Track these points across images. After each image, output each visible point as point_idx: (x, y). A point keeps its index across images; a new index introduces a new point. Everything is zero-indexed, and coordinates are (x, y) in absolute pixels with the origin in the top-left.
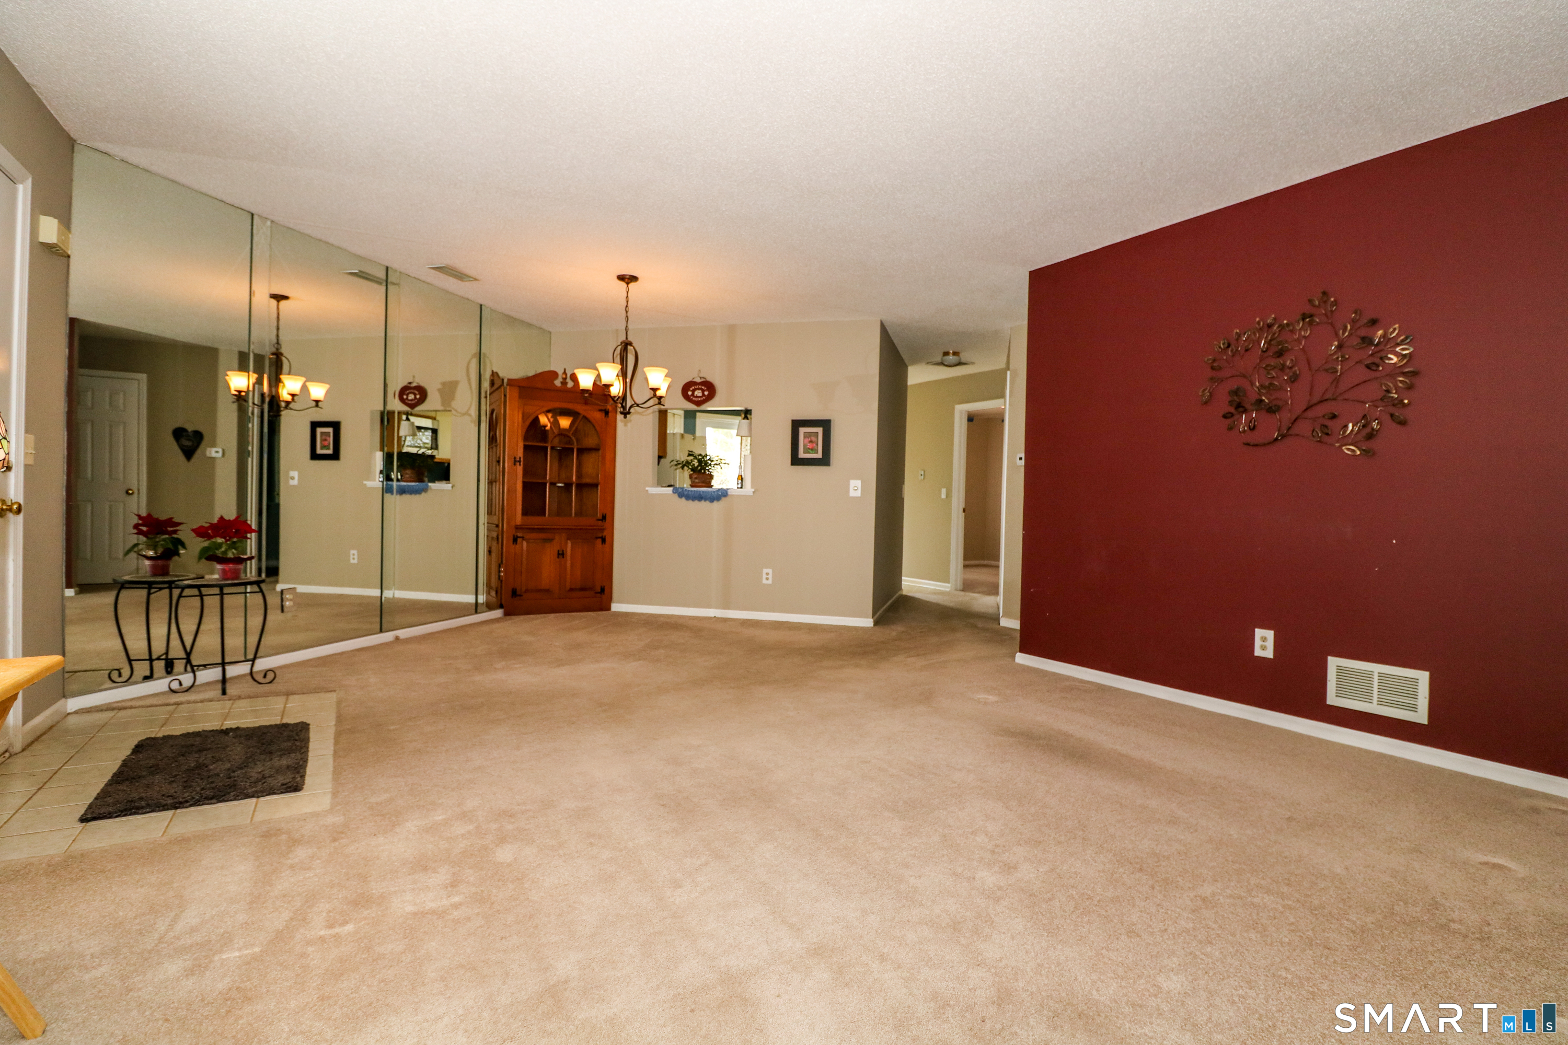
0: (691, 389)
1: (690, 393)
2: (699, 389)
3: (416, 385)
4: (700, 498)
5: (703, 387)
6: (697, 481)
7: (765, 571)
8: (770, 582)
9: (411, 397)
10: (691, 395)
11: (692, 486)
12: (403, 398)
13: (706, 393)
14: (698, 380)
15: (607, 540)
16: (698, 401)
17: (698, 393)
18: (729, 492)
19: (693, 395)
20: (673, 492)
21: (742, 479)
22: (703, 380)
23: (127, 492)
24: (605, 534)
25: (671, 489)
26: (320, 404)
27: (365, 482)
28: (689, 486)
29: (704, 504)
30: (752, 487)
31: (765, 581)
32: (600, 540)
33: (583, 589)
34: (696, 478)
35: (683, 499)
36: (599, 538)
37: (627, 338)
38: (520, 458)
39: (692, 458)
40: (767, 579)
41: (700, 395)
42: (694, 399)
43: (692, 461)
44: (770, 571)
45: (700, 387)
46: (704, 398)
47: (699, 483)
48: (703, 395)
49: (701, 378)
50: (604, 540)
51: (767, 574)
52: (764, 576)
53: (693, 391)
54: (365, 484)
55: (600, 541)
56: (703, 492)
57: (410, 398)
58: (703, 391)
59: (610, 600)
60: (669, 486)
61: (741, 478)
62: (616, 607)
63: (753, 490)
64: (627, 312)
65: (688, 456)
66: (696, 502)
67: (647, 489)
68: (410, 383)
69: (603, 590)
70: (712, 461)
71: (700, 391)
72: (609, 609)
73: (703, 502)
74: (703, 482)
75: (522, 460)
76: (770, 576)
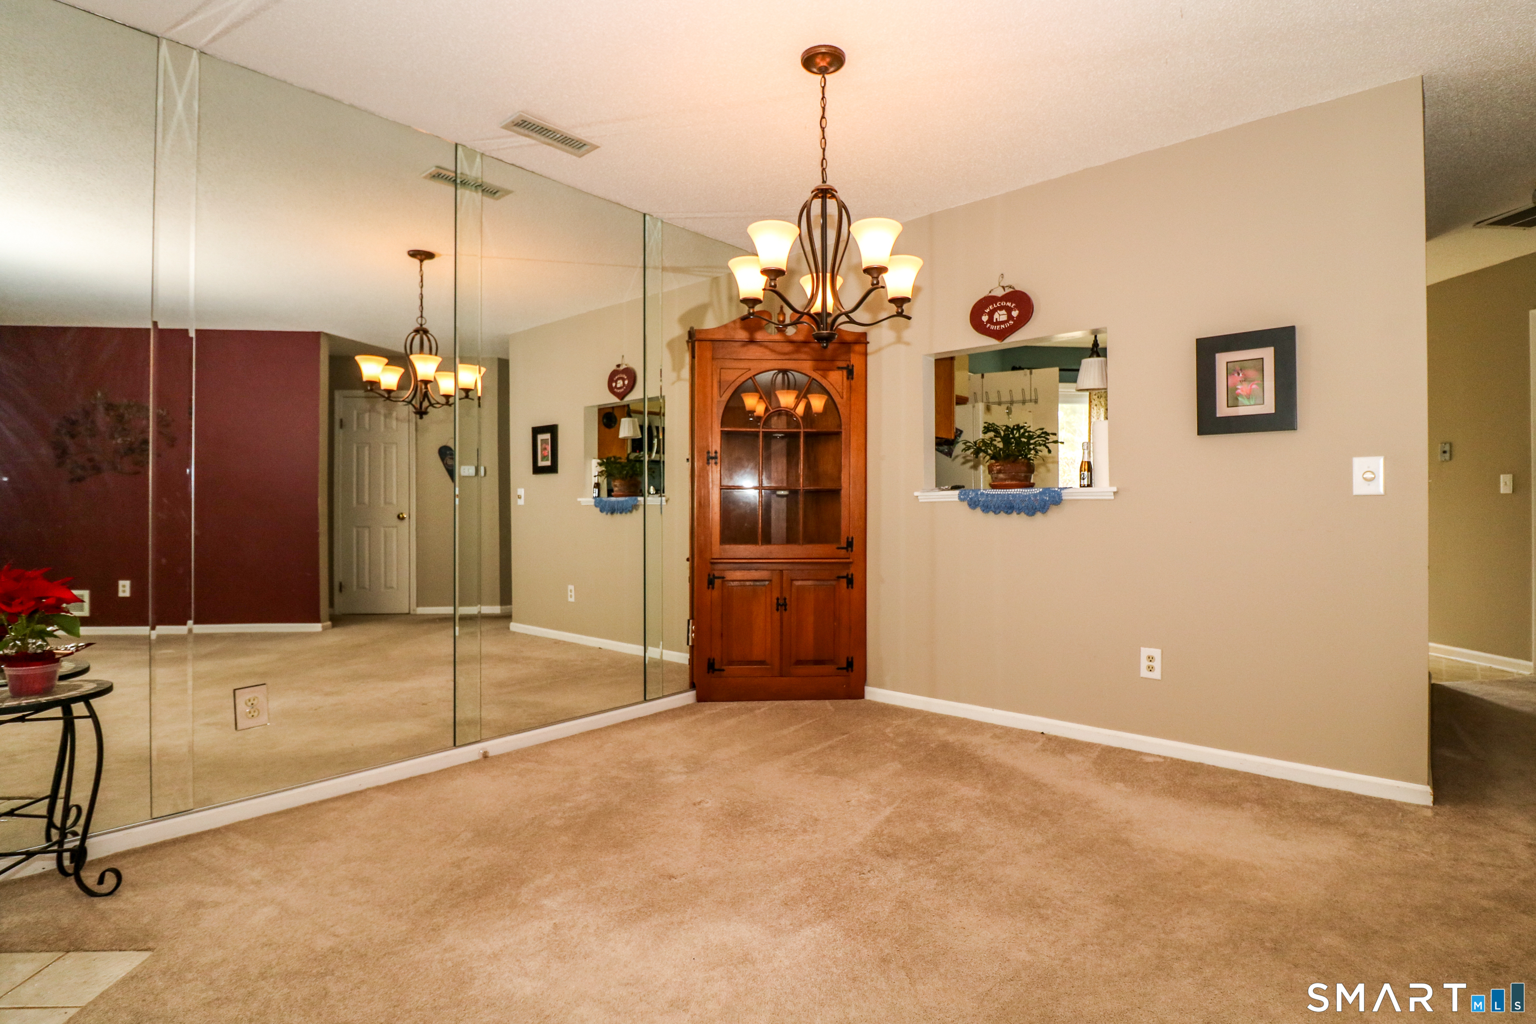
0: (987, 311)
1: (985, 318)
2: (1001, 308)
3: (626, 367)
4: (1009, 508)
5: (1009, 304)
6: (1001, 476)
7: (1145, 652)
8: (1157, 675)
9: (620, 383)
10: (988, 322)
11: (993, 487)
12: (612, 386)
13: (1015, 313)
14: (1000, 293)
15: (855, 581)
16: (1001, 331)
17: (1001, 316)
18: (1065, 495)
19: (990, 320)
20: (960, 498)
21: (1090, 469)
22: (1008, 290)
23: (399, 517)
24: (852, 570)
25: (957, 492)
26: (470, 393)
27: (579, 499)
28: (988, 486)
29: (1017, 521)
30: (1111, 484)
31: (1144, 673)
32: (845, 580)
33: (818, 662)
34: (999, 472)
35: (978, 510)
36: (843, 577)
37: (824, 182)
38: (716, 452)
39: (992, 434)
40: (1151, 669)
41: (1004, 318)
42: (992, 327)
43: (992, 440)
44: (1156, 653)
45: (1003, 304)
46: (1011, 322)
47: (1005, 480)
48: (1010, 317)
49: (1003, 287)
50: (850, 582)
51: (1151, 659)
52: (1144, 663)
53: (991, 314)
54: (580, 502)
55: (844, 582)
56: (1014, 495)
57: (619, 386)
58: (1009, 310)
59: (862, 681)
60: (954, 488)
61: (1088, 467)
62: (873, 693)
63: (1115, 489)
64: (823, 129)
65: (985, 433)
66: (1003, 515)
67: (916, 494)
68: (618, 366)
69: (850, 664)
70: (1030, 437)
71: (1004, 312)
72: (861, 695)
73: (1014, 514)
74: (1012, 479)
75: (719, 455)
76: (1157, 664)
